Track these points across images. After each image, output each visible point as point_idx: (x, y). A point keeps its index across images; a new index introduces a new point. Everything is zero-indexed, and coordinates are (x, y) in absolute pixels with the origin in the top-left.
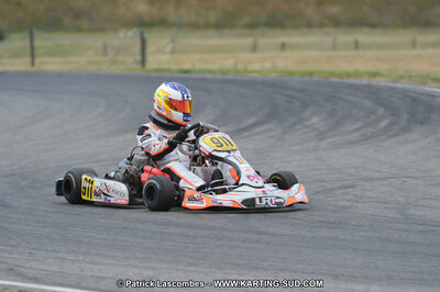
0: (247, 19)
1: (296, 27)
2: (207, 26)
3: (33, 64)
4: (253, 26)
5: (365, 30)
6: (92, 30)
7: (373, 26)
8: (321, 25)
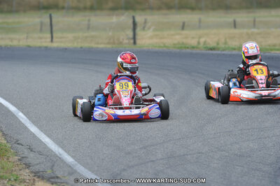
0: (110, 5)
1: (143, 10)
2: (85, 9)
3: (52, 41)
4: (114, 9)
5: (189, 11)
6: (10, 12)
7: (193, 9)
8: (159, 8)
